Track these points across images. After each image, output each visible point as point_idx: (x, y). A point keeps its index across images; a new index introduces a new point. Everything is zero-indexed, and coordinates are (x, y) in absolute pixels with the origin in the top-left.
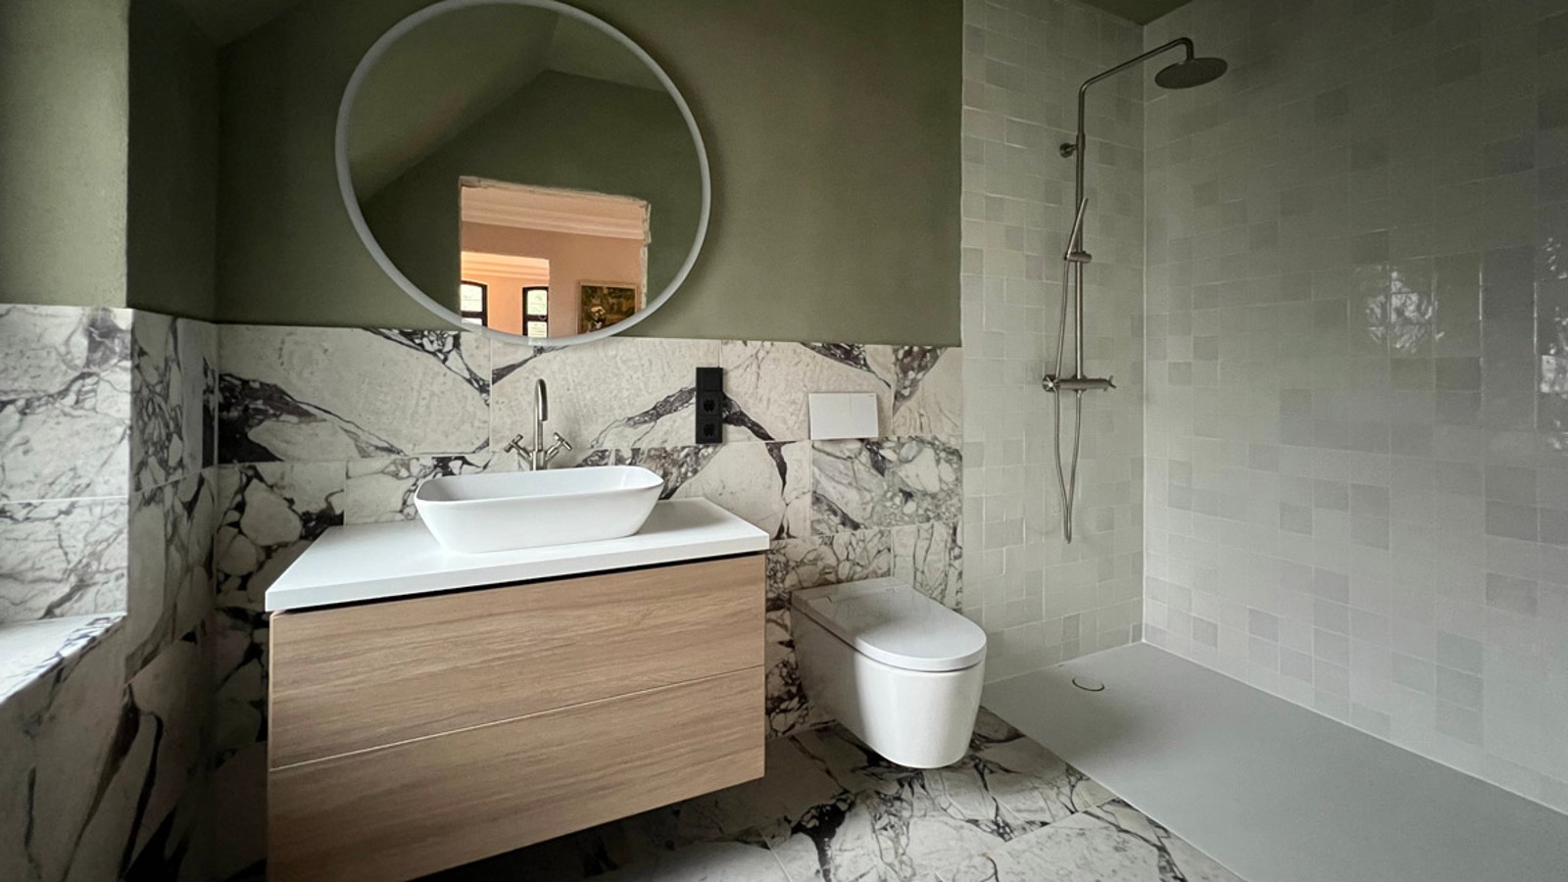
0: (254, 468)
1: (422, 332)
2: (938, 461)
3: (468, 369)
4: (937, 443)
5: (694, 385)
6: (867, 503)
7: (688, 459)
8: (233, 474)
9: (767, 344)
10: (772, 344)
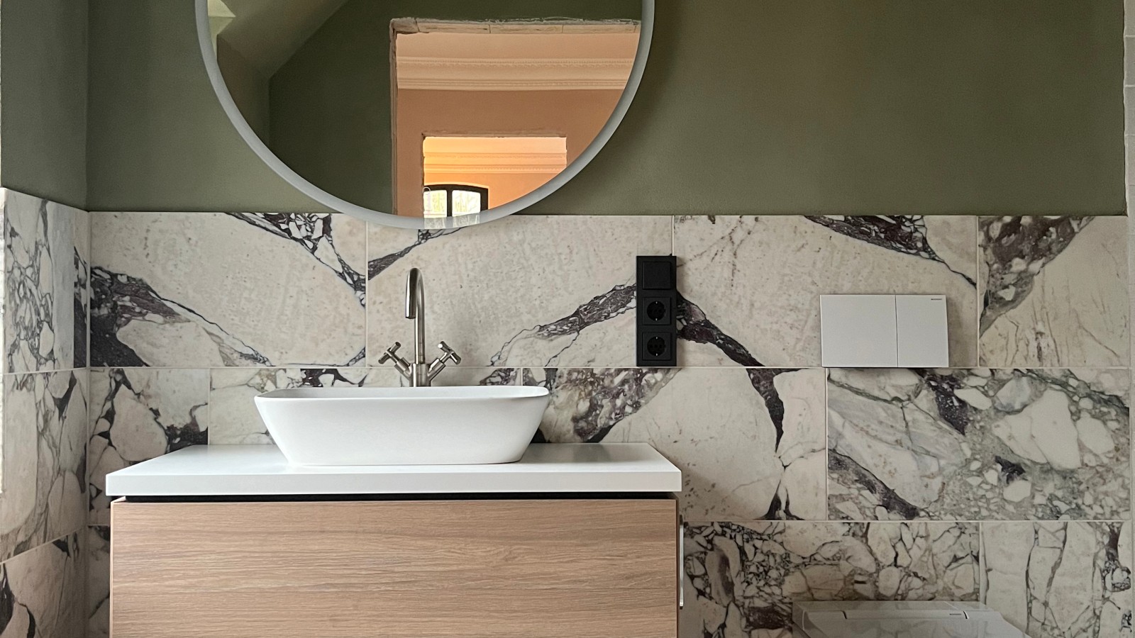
0: (121, 373)
1: (289, 215)
2: (1076, 415)
3: (340, 260)
4: (1072, 382)
5: (633, 282)
6: (932, 476)
7: (626, 387)
8: (103, 378)
9: (749, 219)
10: (756, 219)
